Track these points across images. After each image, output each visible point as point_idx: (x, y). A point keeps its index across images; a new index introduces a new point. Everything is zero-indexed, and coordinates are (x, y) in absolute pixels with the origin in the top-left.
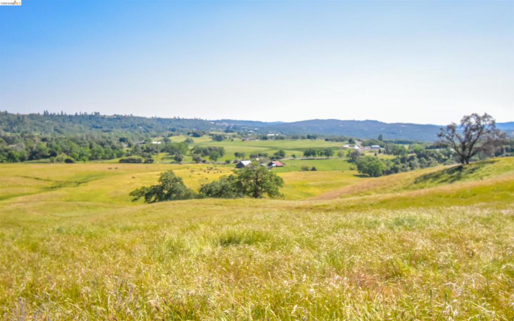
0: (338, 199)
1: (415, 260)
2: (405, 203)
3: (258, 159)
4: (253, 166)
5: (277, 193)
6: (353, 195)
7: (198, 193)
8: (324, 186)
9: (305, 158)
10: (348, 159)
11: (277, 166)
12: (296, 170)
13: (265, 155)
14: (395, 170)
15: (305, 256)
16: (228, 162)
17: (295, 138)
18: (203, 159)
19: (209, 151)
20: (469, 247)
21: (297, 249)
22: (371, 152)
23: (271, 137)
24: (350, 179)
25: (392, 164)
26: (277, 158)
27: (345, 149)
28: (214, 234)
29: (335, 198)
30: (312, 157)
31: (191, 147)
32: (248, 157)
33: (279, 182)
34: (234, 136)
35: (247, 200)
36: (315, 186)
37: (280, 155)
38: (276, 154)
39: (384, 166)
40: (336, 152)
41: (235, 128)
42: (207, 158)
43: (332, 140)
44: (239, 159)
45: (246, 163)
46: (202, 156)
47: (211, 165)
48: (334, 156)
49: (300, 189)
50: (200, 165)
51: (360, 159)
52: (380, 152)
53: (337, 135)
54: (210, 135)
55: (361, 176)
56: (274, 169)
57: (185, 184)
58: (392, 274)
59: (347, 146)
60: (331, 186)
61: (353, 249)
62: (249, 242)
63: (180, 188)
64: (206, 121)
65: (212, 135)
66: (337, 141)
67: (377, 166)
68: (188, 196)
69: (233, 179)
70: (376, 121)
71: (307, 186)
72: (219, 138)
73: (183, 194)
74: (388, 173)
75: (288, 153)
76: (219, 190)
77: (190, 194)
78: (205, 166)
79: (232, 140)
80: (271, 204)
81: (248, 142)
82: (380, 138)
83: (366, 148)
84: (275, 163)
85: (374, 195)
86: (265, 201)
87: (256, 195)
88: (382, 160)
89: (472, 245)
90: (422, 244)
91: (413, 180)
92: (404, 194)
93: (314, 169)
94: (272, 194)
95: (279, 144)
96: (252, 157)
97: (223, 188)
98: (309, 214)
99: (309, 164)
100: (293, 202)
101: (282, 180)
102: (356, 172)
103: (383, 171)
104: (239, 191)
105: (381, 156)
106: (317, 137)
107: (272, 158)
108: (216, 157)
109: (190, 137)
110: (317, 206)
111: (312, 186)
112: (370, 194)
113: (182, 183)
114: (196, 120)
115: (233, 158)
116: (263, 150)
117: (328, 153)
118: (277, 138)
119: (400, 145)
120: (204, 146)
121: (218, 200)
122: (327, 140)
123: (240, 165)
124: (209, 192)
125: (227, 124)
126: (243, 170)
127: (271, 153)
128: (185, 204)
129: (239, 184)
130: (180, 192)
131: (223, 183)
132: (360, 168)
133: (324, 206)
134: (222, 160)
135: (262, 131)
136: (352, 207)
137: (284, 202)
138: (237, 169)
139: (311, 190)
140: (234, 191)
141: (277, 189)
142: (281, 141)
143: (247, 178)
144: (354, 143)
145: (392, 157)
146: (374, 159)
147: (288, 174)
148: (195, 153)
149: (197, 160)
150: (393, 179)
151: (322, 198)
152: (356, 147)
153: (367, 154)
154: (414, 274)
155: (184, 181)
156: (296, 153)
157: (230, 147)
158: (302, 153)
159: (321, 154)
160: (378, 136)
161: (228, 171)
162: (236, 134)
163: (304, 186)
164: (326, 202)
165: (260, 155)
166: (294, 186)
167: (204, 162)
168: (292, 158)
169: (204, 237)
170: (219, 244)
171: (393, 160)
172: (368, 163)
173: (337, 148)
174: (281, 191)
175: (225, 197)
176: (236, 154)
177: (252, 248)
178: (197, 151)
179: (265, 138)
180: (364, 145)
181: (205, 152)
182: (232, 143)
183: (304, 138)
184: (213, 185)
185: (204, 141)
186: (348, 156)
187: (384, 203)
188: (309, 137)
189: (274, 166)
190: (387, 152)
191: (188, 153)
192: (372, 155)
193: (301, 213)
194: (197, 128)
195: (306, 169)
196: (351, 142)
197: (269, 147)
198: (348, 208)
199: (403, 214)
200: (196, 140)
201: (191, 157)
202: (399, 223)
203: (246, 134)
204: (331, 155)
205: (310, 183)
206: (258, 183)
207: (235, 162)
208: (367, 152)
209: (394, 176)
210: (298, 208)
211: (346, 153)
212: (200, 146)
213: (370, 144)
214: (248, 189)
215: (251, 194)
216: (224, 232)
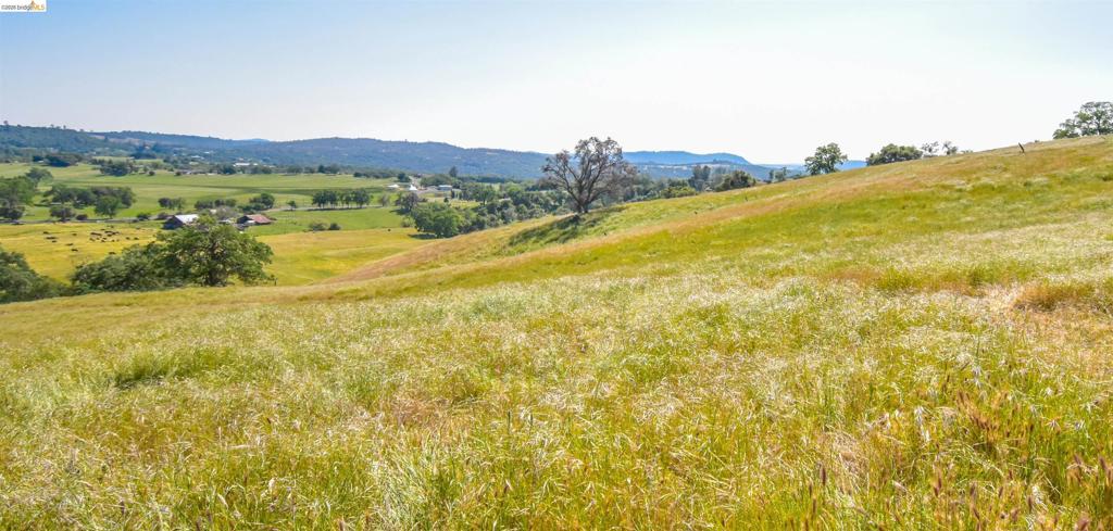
0: (383, 278)
1: (499, 367)
2: (493, 277)
3: (214, 211)
4: (201, 225)
5: (260, 274)
6: (409, 269)
7: (69, 283)
8: (357, 256)
9: (316, 207)
10: (398, 207)
11: (257, 224)
12: (298, 230)
13: (231, 204)
14: (480, 225)
15: (299, 383)
16: (143, 217)
17: (295, 171)
18: (79, 212)
19: (93, 196)
20: (581, 336)
21: (289, 374)
22: (439, 196)
23: (243, 169)
24: (402, 243)
25: (474, 215)
26: (258, 209)
27: (392, 190)
28: (98, 365)
29: (376, 275)
30: (329, 206)
31: (43, 187)
32: (192, 208)
33: (262, 252)
34: (156, 166)
35: (192, 291)
36: (338, 258)
37: (265, 202)
38: (255, 200)
39: (461, 218)
40: (376, 196)
41: (156, 148)
42: (89, 211)
43: (367, 176)
44: (170, 212)
45: (185, 218)
46: (76, 206)
47: (99, 227)
48: (374, 203)
49: (307, 264)
50: (72, 225)
51: (420, 208)
52: (453, 196)
53: (378, 166)
54: (95, 162)
55: (422, 237)
56: (251, 231)
57: (32, 266)
58: (464, 394)
59: (396, 186)
60: (368, 255)
61: (399, 361)
62: (180, 375)
63: (22, 276)
64: (82, 132)
65: (101, 162)
66: (377, 177)
67: (449, 220)
68: (42, 291)
69: (156, 251)
70: (445, 145)
71: (322, 258)
72: (118, 170)
73: (29, 288)
74: (468, 230)
75: (281, 200)
76: (123, 274)
77: (46, 286)
78: (86, 228)
79: (152, 174)
80: (246, 296)
81: (188, 177)
82: (453, 173)
83: (429, 189)
84: (255, 217)
85: (445, 268)
86: (235, 289)
87: (212, 278)
88: (456, 208)
89: (586, 333)
90: (514, 339)
91: (506, 241)
92: (493, 263)
93: (334, 227)
94: (247, 277)
95: (262, 183)
96: (200, 206)
97: (134, 270)
98: (322, 307)
99: (326, 218)
100: (293, 288)
101: (268, 248)
102: (413, 231)
103: (459, 227)
104: (172, 276)
105: (454, 203)
106: (338, 170)
107: (246, 209)
108: (113, 208)
109: (39, 167)
110: (342, 293)
111: (331, 257)
112: (438, 266)
113: (24, 266)
114: (54, 131)
115: (155, 210)
116: (225, 194)
117: (360, 198)
118: (255, 171)
119: (486, 184)
120: (79, 186)
121: (119, 296)
122: (357, 175)
123: (173, 224)
124: (95, 279)
125: (137, 142)
126: (180, 234)
127: (244, 199)
128: (25, 309)
129: (171, 261)
130: (19, 284)
131: (133, 261)
132: (419, 222)
133: (356, 291)
134: (123, 214)
135: (223, 158)
136: (407, 289)
137: (275, 289)
138: (165, 232)
139: (330, 265)
140: (161, 275)
141: (260, 267)
142: (263, 176)
143: (190, 247)
144: (408, 180)
145: (473, 204)
146: (443, 208)
147: (282, 238)
148: (55, 200)
149: (63, 216)
150: (475, 240)
151: (352, 278)
152: (413, 188)
153: (432, 200)
154: (498, 389)
155: (29, 260)
156: (297, 198)
157: (147, 189)
158: (309, 199)
159: (348, 200)
160: (449, 169)
161: (148, 236)
162: (159, 161)
163: (316, 258)
164: (358, 285)
165: (218, 203)
166: (297, 260)
167: (82, 218)
168: (289, 208)
169: (74, 375)
170: (113, 383)
171: (475, 209)
172: (434, 215)
173: (379, 190)
174: (266, 269)
175: (139, 288)
176: (163, 202)
177: (190, 382)
178: (62, 195)
179: (229, 171)
180: (425, 184)
181: (84, 198)
182: (151, 179)
183: (312, 171)
184: (106, 264)
185: (81, 175)
186: (397, 203)
187: (462, 280)
188: (322, 170)
189: (251, 225)
190: (464, 196)
191: (37, 199)
192: (441, 200)
193: (306, 308)
194: (61, 147)
195: (318, 228)
196: (402, 178)
197: (239, 187)
198: (399, 292)
199: (487, 295)
200: (59, 174)
201: (48, 209)
202: (479, 310)
203: (185, 161)
204: (367, 201)
205: (329, 253)
206: (214, 257)
207: (162, 217)
208: (432, 197)
209: (478, 234)
210: (304, 299)
211: (394, 198)
212: (69, 186)
213: (437, 183)
214: (192, 271)
215: (202, 279)
216: (127, 360)
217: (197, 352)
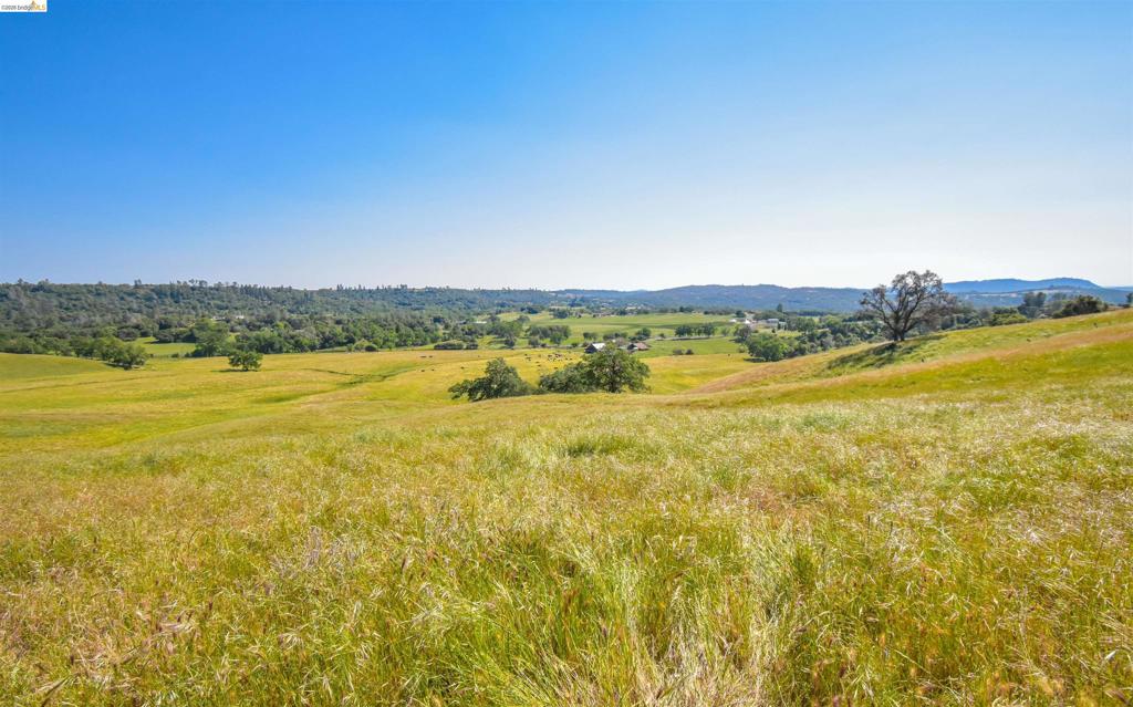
0: (724, 392)
1: (836, 474)
2: (815, 395)
3: (614, 341)
4: (607, 349)
5: (642, 386)
6: (744, 385)
7: (537, 386)
8: (705, 374)
9: (677, 337)
10: (736, 337)
11: (640, 350)
12: (665, 354)
13: (624, 336)
14: (801, 352)
15: (683, 469)
16: (575, 345)
17: (664, 311)
18: (542, 342)
19: (549, 332)
20: (910, 454)
21: (671, 461)
22: (767, 328)
23: (632, 311)
24: (738, 365)
25: (797, 343)
26: (640, 339)
27: (732, 324)
28: (559, 441)
29: (720, 390)
30: (686, 336)
31: (525, 327)
32: (602, 339)
33: (643, 370)
34: (582, 312)
35: (601, 395)
36: (692, 375)
37: (645, 334)
38: (638, 333)
39: (786, 346)
40: (720, 329)
41: (583, 300)
42: (547, 341)
43: (713, 313)
44: (589, 342)
45: (598, 346)
46: (541, 338)
47: (551, 351)
48: (718, 335)
49: (671, 380)
50: (539, 350)
51: (752, 337)
52: (779, 327)
53: (721, 306)
54: (551, 310)
55: (754, 361)
56: (636, 354)
57: (520, 375)
58: (805, 492)
59: (734, 320)
60: (713, 374)
61: (749, 459)
62: (606, 451)
63: (515, 381)
64: (545, 292)
65: (554, 310)
66: (721, 314)
67: (776, 348)
68: (523, 392)
69: (582, 368)
70: (773, 286)
71: (681, 376)
72: (562, 315)
73: (517, 389)
74: (791, 355)
75: (655, 332)
76: (564, 382)
77: (526, 388)
78: (546, 352)
79: (580, 316)
80: (634, 400)
81: (600, 319)
82: (779, 308)
83: (760, 322)
84: (639, 345)
85: (772, 386)
86: (626, 396)
87: (613, 389)
88: (783, 338)
89: (914, 452)
90: (845, 452)
91: (826, 364)
92: (814, 383)
93: (689, 353)
94: (634, 387)
95: (643, 320)
96: (607, 338)
97: (570, 379)
98: (686, 413)
99: (684, 346)
100: (663, 397)
101: (647, 367)
102: (748, 356)
103: (784, 353)
104: (591, 384)
105: (780, 333)
106: (693, 310)
107: (633, 339)
108: (559, 339)
109: (524, 314)
110: (696, 402)
111: (687, 374)
112: (767, 385)
113: (515, 374)
114: (531, 292)
115: (581, 340)
116: (620, 329)
117: (708, 330)
118: (639, 312)
119: (808, 317)
120: (543, 326)
121: (563, 396)
122: (706, 313)
123: (591, 350)
124: (551, 385)
125: (572, 296)
126: (595, 356)
127: (632, 333)
128: (519, 401)
129: (590, 374)
130: (513, 386)
131: (570, 374)
132: (752, 349)
133: (706, 401)
134: (566, 343)
135: (619, 304)
136: (744, 402)
137: (650, 396)
138: (587, 355)
139: (686, 381)
140: (584, 383)
141: (641, 380)
142: (644, 316)
143: (600, 366)
144: (744, 316)
145: (796, 334)
146: (771, 337)
147: (655, 360)
148: (531, 334)
149: (534, 344)
150: (798, 364)
151: (702, 391)
152: (747, 322)
153: (762, 331)
154: (836, 492)
155: (518, 371)
156: (666, 331)
157: (577, 326)
158: (673, 332)
159: (699, 333)
160: (776, 305)
161: (577, 357)
162: (584, 308)
163: (676, 375)
164: (708, 396)
165: (617, 335)
166: (664, 376)
167: (543, 346)
168: (660, 338)
169: (547, 443)
170: (567, 454)
171: (797, 339)
172: (764, 343)
173: (721, 324)
174: (646, 382)
175: (572, 392)
176: (586, 335)
177: (612, 458)
178: (534, 331)
179: (623, 313)
180: (757, 318)
181: (545, 334)
182: (579, 320)
183: (675, 311)
184: (556, 375)
185: (543, 319)
186: (735, 333)
187: (786, 396)
188: (682, 310)
189: (636, 350)
190: (789, 328)
191: (522, 334)
192: (769, 331)
193: (676, 411)
194: (532, 302)
195: (679, 353)
196: (739, 314)
197: (628, 324)
198: (737, 404)
199: (818, 410)
200: (533, 318)
201: (527, 340)
202: (808, 423)
203: (598, 307)
204: (713, 333)
205: (686, 372)
206: (614, 372)
207: (585, 345)
208: (762, 329)
209: (800, 359)
210: (669, 405)
211: (733, 330)
212: (538, 326)
213: (766, 317)
214: (602, 381)
215: (607, 387)
216: (573, 438)
217: (613, 438)
